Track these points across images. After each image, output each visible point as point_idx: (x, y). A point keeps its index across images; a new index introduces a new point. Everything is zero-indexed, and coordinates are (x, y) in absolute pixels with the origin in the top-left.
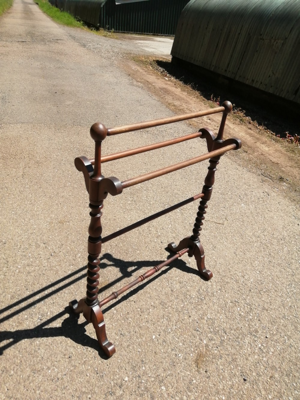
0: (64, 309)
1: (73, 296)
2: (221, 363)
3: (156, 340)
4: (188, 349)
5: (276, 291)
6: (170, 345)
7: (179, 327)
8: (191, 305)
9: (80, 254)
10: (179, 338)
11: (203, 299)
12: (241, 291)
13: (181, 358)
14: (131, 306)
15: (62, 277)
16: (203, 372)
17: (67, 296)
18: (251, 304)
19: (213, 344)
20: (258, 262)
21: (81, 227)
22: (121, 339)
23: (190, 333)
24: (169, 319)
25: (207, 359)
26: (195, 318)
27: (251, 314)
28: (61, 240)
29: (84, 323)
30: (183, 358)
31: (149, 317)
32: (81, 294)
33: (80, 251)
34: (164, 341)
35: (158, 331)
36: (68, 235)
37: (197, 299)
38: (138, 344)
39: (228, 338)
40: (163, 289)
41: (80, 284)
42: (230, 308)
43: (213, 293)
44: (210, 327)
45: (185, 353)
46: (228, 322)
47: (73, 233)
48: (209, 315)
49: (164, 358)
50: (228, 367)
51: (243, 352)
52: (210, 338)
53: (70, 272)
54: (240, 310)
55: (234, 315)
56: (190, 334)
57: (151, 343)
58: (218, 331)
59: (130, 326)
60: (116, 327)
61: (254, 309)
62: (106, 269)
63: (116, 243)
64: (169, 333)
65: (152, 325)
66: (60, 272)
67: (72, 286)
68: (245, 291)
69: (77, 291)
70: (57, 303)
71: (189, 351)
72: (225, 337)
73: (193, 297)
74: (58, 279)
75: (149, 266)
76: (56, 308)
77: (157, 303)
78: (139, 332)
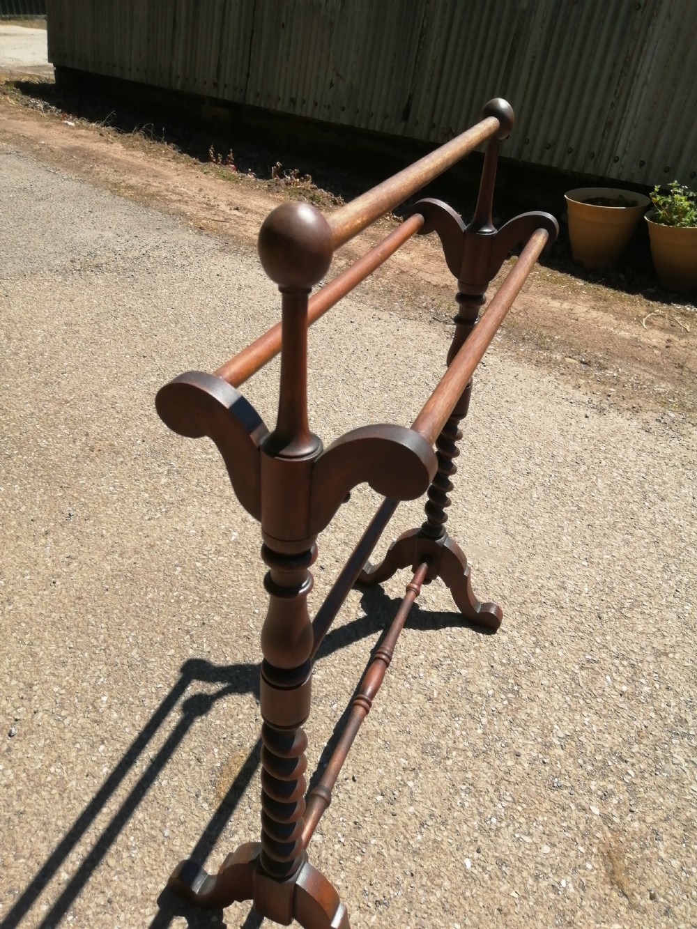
0: (157, 908)
1: (162, 847)
2: (666, 852)
3: (481, 870)
4: (572, 853)
5: (650, 596)
6: (521, 865)
7: (510, 799)
8: (500, 718)
9: (106, 693)
10: (531, 831)
11: (516, 688)
12: (582, 628)
13: (572, 890)
14: (350, 798)
15: (88, 798)
16: (645, 902)
17: (140, 856)
18: (624, 653)
19: (618, 807)
20: (569, 538)
21: (60, 605)
22: (386, 920)
23: (547, 805)
24: (471, 788)
25: (631, 857)
26: (532, 753)
27: (643, 681)
28: (18, 672)
29: (247, 923)
30: (575, 888)
31: (420, 809)
32: (182, 829)
33: (101, 686)
34: (501, 862)
35: (468, 839)
36: (31, 644)
37: (503, 697)
38: (440, 909)
39: (637, 772)
40: (407, 705)
41: (160, 796)
42: (590, 684)
43: (527, 663)
44: (580, 761)
45: (571, 870)
46: (611, 727)
47: (46, 634)
48: (558, 728)
49: (530, 914)
50: (689, 855)
51: (692, 792)
52: (600, 793)
53: (105, 771)
54: (614, 680)
55: (610, 701)
56: (548, 808)
57: (472, 885)
58: (604, 762)
59: (386, 863)
60: (350, 888)
61: (640, 664)
62: (213, 713)
63: (198, 617)
64: (498, 829)
65: (442, 828)
66: (74, 783)
67: (139, 814)
68: (591, 624)
69: (163, 822)
70: (120, 896)
71: (577, 857)
72: (630, 772)
73: (491, 692)
74: (80, 809)
75: (330, 653)
76: (129, 916)
77: (416, 755)
78: (420, 869)
